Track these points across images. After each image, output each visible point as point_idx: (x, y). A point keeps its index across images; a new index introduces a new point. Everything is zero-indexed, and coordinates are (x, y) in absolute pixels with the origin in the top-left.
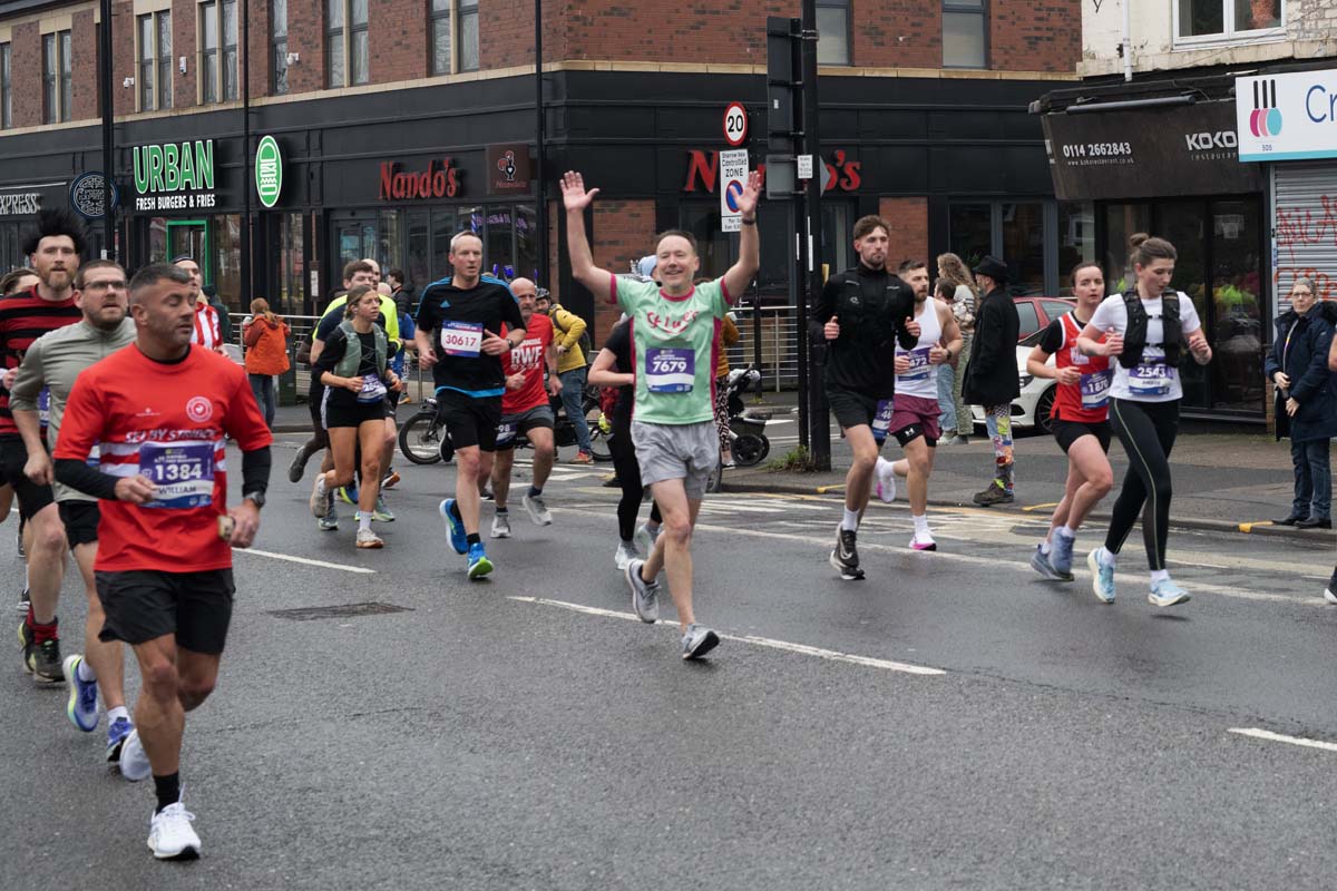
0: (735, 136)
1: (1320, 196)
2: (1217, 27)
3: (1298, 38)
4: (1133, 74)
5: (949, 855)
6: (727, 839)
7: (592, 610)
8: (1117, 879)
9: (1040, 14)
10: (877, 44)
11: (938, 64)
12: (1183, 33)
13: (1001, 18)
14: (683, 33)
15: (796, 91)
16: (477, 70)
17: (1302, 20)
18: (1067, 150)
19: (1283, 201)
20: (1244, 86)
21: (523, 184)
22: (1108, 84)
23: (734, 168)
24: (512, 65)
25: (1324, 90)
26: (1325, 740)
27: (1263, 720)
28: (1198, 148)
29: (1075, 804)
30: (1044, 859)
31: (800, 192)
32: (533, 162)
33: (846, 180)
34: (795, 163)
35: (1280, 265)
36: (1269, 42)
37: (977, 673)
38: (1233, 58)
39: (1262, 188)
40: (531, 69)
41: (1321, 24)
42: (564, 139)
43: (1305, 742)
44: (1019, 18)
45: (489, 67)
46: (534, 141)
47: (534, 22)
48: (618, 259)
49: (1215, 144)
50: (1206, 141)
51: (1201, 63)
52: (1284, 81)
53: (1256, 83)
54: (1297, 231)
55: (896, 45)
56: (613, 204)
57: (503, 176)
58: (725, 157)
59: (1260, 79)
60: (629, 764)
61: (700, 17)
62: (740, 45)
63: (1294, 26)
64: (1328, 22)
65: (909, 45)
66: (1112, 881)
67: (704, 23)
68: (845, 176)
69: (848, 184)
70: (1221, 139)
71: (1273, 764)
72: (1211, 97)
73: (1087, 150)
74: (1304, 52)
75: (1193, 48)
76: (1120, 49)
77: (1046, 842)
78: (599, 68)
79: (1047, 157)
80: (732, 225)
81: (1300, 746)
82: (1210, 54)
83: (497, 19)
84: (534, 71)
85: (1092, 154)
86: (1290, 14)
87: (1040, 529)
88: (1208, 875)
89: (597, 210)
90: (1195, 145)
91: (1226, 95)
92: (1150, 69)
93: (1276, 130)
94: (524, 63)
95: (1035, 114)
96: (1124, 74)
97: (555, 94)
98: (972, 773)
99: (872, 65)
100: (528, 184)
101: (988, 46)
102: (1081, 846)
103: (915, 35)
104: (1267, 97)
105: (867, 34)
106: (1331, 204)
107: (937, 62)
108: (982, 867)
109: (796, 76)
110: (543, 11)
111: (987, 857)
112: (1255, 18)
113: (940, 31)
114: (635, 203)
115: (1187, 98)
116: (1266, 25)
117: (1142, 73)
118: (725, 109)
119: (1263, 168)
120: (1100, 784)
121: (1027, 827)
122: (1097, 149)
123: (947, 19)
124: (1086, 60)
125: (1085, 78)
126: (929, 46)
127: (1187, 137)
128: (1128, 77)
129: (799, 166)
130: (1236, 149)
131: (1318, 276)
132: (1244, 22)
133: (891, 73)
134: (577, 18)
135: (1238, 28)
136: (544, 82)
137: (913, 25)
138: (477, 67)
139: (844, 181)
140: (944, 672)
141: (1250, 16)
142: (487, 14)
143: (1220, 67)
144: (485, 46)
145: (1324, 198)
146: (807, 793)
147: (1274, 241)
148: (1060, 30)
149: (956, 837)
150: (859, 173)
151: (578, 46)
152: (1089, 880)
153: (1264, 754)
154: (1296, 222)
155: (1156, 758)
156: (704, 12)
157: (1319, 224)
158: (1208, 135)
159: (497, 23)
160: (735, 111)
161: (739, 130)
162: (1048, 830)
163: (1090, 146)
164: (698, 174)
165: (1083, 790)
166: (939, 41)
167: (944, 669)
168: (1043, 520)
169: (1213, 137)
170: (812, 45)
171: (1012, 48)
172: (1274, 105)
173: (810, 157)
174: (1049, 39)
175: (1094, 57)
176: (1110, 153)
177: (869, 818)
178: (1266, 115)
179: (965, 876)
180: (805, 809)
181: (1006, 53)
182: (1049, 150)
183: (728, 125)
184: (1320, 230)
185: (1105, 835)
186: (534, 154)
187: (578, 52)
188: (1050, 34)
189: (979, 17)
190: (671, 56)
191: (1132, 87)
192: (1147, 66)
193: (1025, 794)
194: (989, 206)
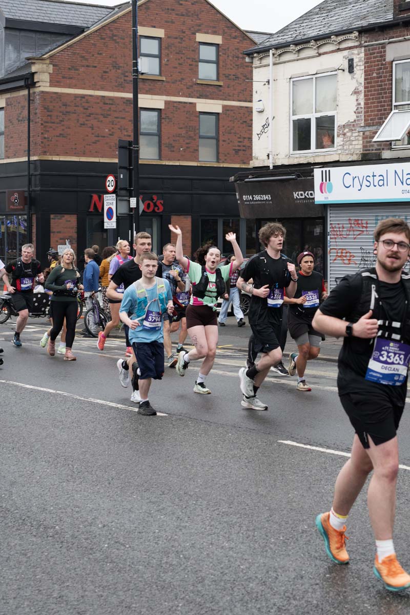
0: (111, 189)
1: (348, 219)
2: (308, 147)
3: (342, 152)
4: (273, 166)
5: (151, 491)
6: (62, 482)
7: (28, 386)
8: (217, 502)
9: (240, 140)
10: (171, 151)
11: (197, 159)
12: (294, 150)
13: (224, 141)
14: (90, 145)
15: (130, 171)
16: (3, 159)
17: (343, 145)
18: (245, 197)
19: (333, 220)
20: (317, 172)
21: (22, 207)
22: (263, 170)
23: (110, 201)
24: (18, 157)
25: (350, 174)
26: (317, 446)
27: (293, 437)
28: (298, 198)
29: (207, 471)
30: (189, 493)
31: (131, 213)
32: (26, 198)
33: (157, 208)
34: (129, 201)
35: (331, 247)
36: (329, 154)
37: (181, 415)
38: (314, 160)
39: (324, 215)
40: (26, 159)
41: (351, 147)
42: (39, 188)
43: (308, 447)
44: (231, 142)
45: (8, 158)
46: (26, 189)
47: (27, 139)
48: (61, 239)
49: (305, 196)
50: (302, 195)
51: (301, 162)
52: (334, 171)
53: (322, 171)
54: (338, 233)
55: (179, 151)
56: (59, 216)
57: (13, 204)
58: (106, 197)
59: (324, 169)
60: (29, 451)
61: (97, 139)
62: (113, 151)
63: (340, 148)
64: (353, 146)
65: (185, 152)
66: (215, 503)
67: (98, 141)
68: (157, 206)
69: (158, 209)
70: (308, 194)
71: (292, 456)
72: (304, 176)
73: (253, 198)
74: (344, 158)
75: (298, 156)
76: (268, 156)
77: (192, 486)
78: (54, 159)
79: (237, 200)
80: (109, 226)
81: (306, 448)
82: (305, 158)
83: (12, 137)
84: (27, 160)
85: (255, 199)
86: (338, 143)
87: (223, 355)
88: (254, 501)
89: (53, 219)
90: (298, 197)
91: (310, 176)
92: (280, 164)
93: (330, 191)
94: (23, 156)
95: (232, 182)
96: (269, 166)
97: (35, 169)
98: (168, 457)
99: (169, 160)
100: (24, 207)
101: (218, 153)
102: (206, 488)
103: (187, 147)
104: (327, 177)
105: (167, 147)
106: (352, 222)
107: (196, 159)
108: (163, 496)
109: (130, 165)
110: (31, 135)
111: (166, 491)
112: (324, 143)
113: (198, 146)
114: (69, 216)
115: (294, 177)
116: (329, 147)
117: (277, 166)
118: (106, 177)
119: (325, 207)
120: (219, 463)
121: (185, 480)
122: (257, 197)
123: (201, 141)
124: (254, 160)
125: (254, 167)
126: (193, 152)
127: (294, 193)
128: (271, 167)
129: (131, 202)
130: (314, 198)
131: (347, 252)
132: (320, 145)
133: (177, 163)
134: (45, 138)
135: (317, 148)
136: (31, 164)
137: (187, 143)
138: (4, 157)
139: (156, 208)
140: (167, 415)
141: (322, 142)
142: (8, 135)
143: (309, 164)
144: (6, 149)
145: (349, 220)
146: (99, 464)
147: (329, 237)
148: (248, 147)
149: (155, 484)
150: (162, 205)
151: (45, 150)
152: (205, 502)
153: (290, 451)
154: (338, 230)
155: (245, 452)
156: (98, 136)
157: (347, 230)
158: (302, 192)
159: (12, 139)
160: (111, 178)
161: (112, 186)
162: (194, 481)
163: (254, 196)
164: (95, 204)
165: (212, 465)
166: (197, 150)
167: (167, 414)
168: (225, 352)
169: (305, 193)
170: (137, 152)
171: (228, 154)
172: (329, 181)
173: (135, 198)
174: (243, 150)
175: (257, 159)
176: (262, 199)
177: (122, 475)
178: (326, 184)
179: (156, 500)
180: (97, 471)
181: (226, 156)
182: (238, 197)
183: (107, 184)
184: (348, 233)
185: (217, 484)
186: (26, 194)
187: (45, 152)
188: (244, 148)
189: (214, 141)
190: (84, 155)
191: (272, 172)
192: (279, 163)
193: (188, 466)
194: (217, 220)
